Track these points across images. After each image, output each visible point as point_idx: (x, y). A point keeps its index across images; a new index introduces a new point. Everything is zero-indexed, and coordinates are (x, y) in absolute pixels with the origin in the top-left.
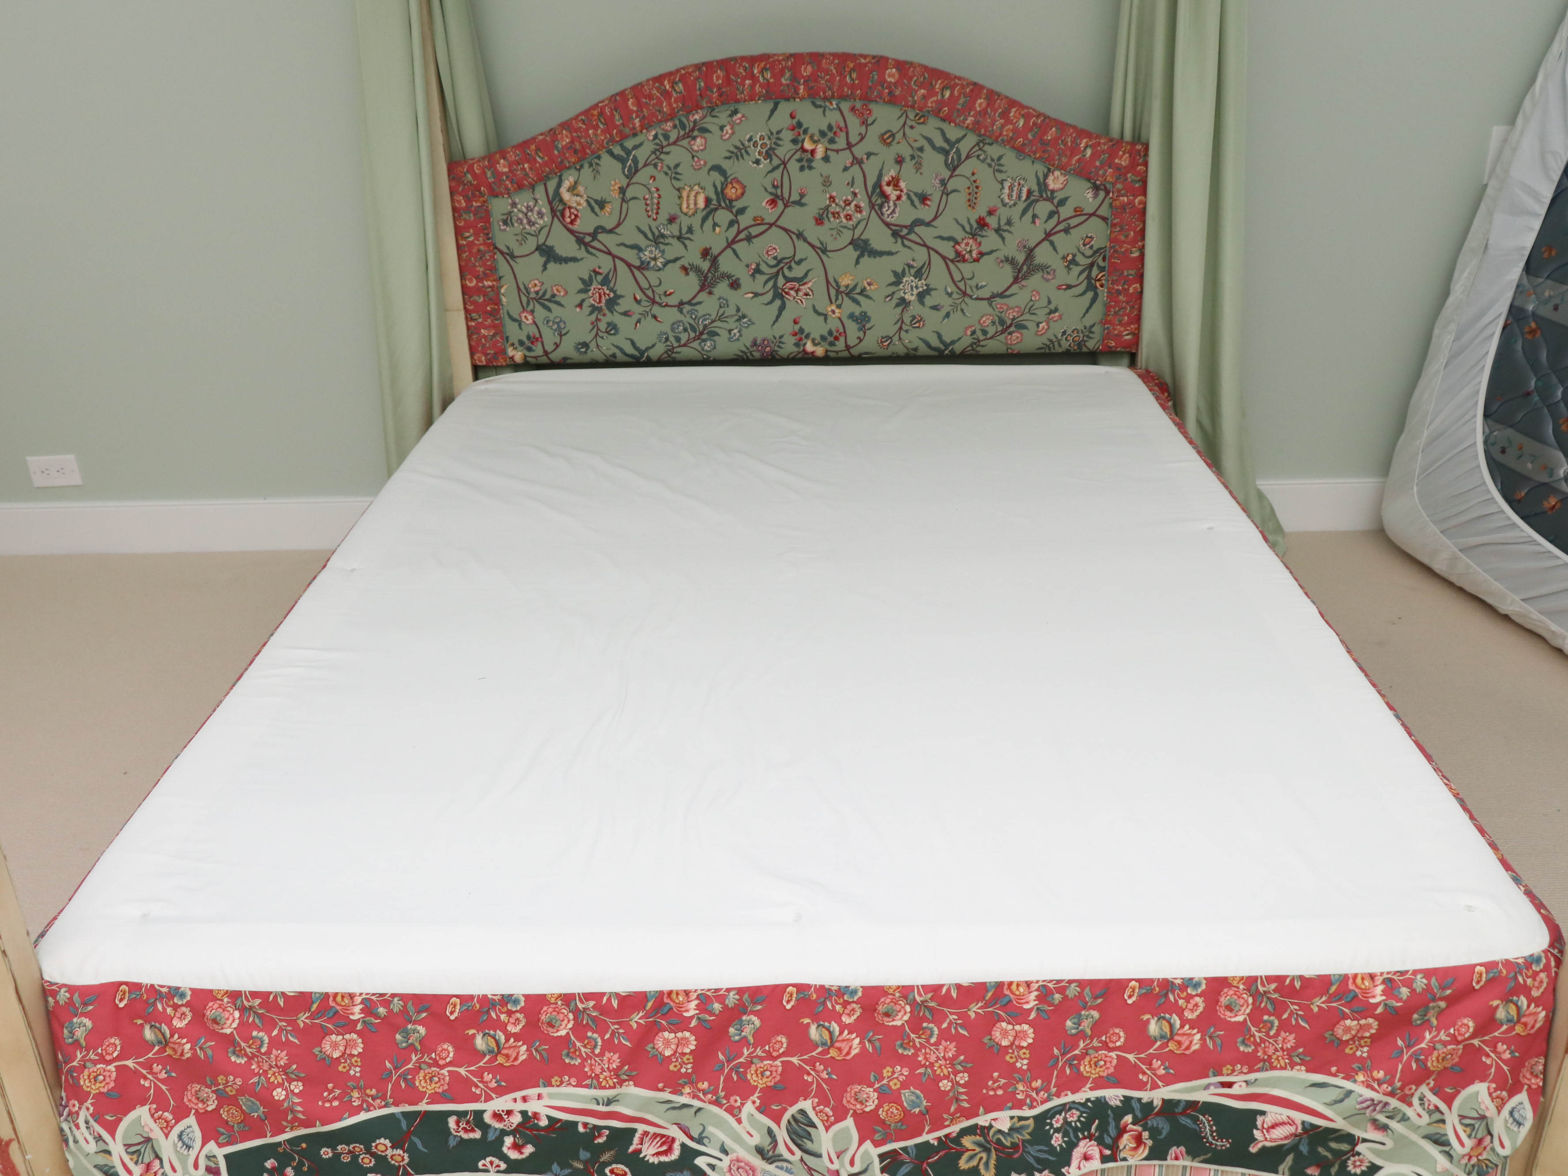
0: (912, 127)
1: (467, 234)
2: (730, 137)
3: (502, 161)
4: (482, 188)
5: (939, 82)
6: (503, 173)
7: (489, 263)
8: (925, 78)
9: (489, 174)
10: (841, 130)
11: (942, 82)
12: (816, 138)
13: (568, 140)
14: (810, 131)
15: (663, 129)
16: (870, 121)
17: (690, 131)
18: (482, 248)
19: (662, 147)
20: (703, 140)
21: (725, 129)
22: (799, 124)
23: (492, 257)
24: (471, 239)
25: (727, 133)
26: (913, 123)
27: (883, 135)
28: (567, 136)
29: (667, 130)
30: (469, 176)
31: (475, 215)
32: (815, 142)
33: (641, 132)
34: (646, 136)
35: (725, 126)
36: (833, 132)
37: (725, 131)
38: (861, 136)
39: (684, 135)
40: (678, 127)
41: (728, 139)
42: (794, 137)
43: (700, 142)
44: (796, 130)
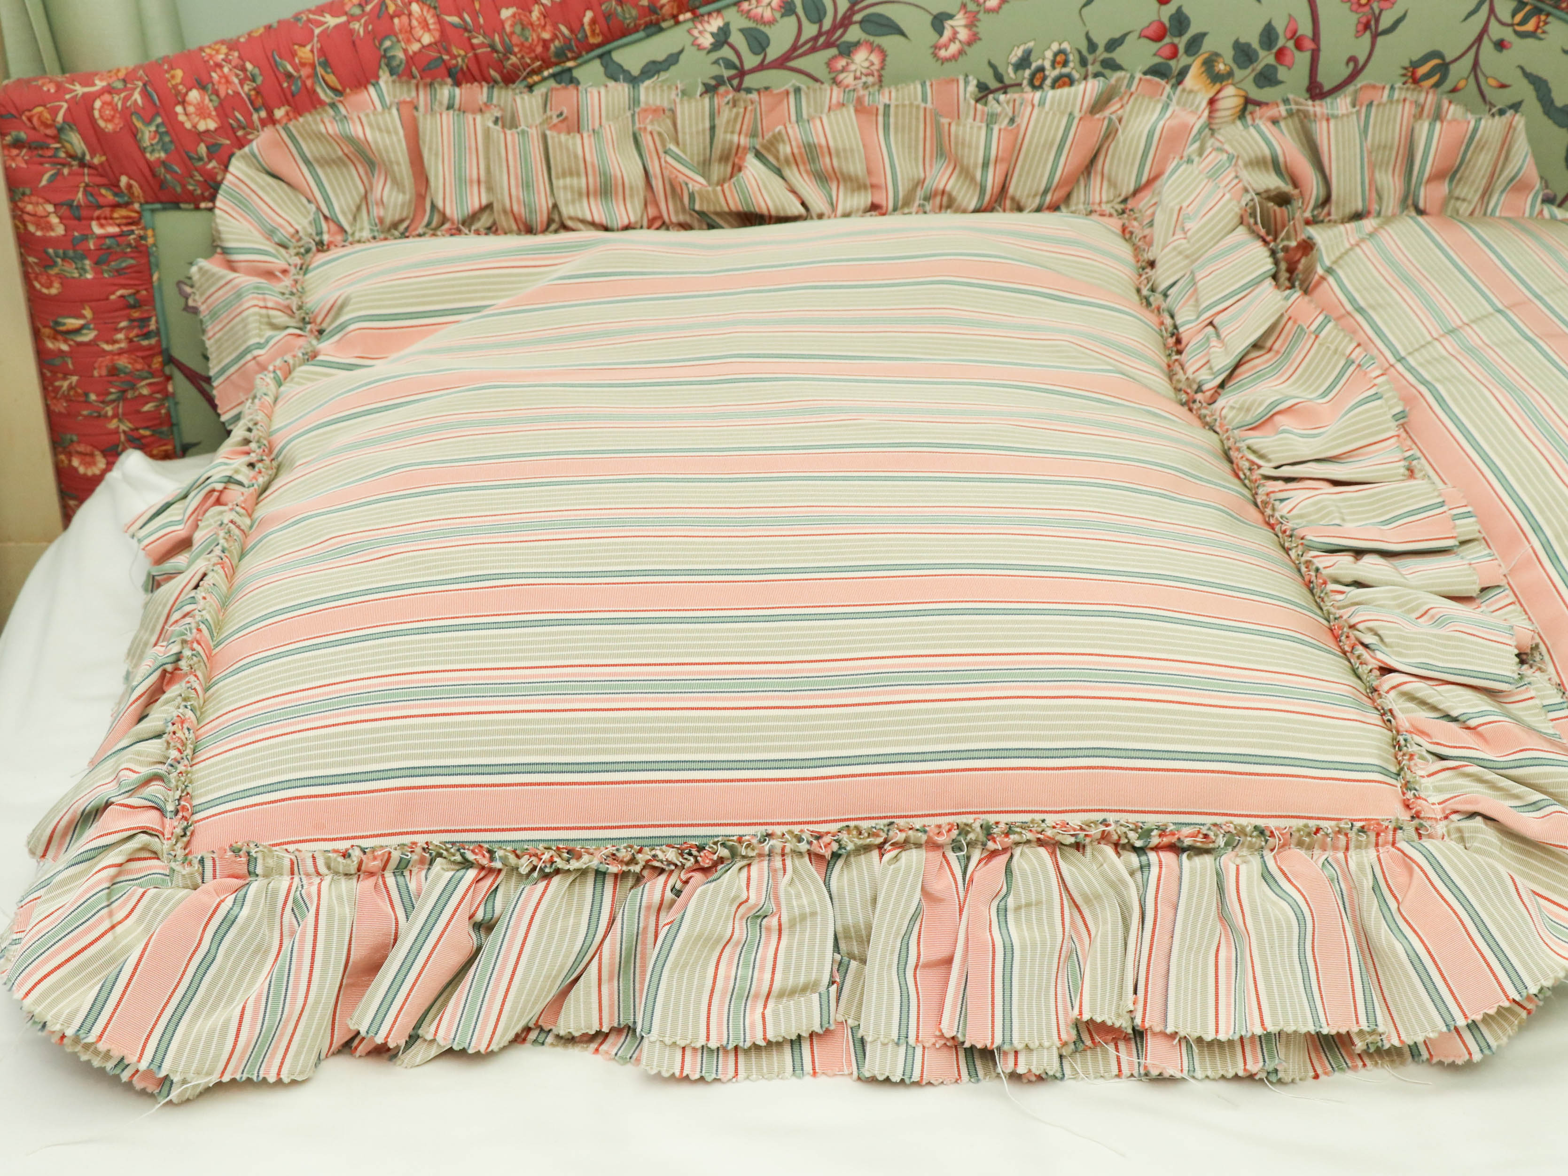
0: (1501, 45)
1: (73, 323)
2: (961, 52)
3: (194, 95)
4: (124, 180)
6: (200, 136)
7: (148, 407)
9: (147, 134)
10: (1299, 46)
12: (1221, 67)
13: (427, 39)
14: (1208, 46)
15: (748, 14)
16: (1386, 21)
17: (834, 28)
18: (123, 362)
19: (742, 73)
20: (875, 58)
21: (948, 24)
22: (1180, 22)
23: (161, 391)
24: (88, 336)
25: (953, 39)
26: (1507, 34)
27: (1415, 65)
28: (425, 26)
29: (761, 20)
30: (76, 142)
31: (97, 263)
32: (1217, 78)
33: (675, 17)
34: (689, 31)
35: (951, 17)
36: (1274, 50)
37: (947, 33)
38: (1351, 65)
39: (815, 39)
40: (800, 10)
41: (954, 58)
42: (1157, 60)
43: (866, 64)
44: (1167, 40)
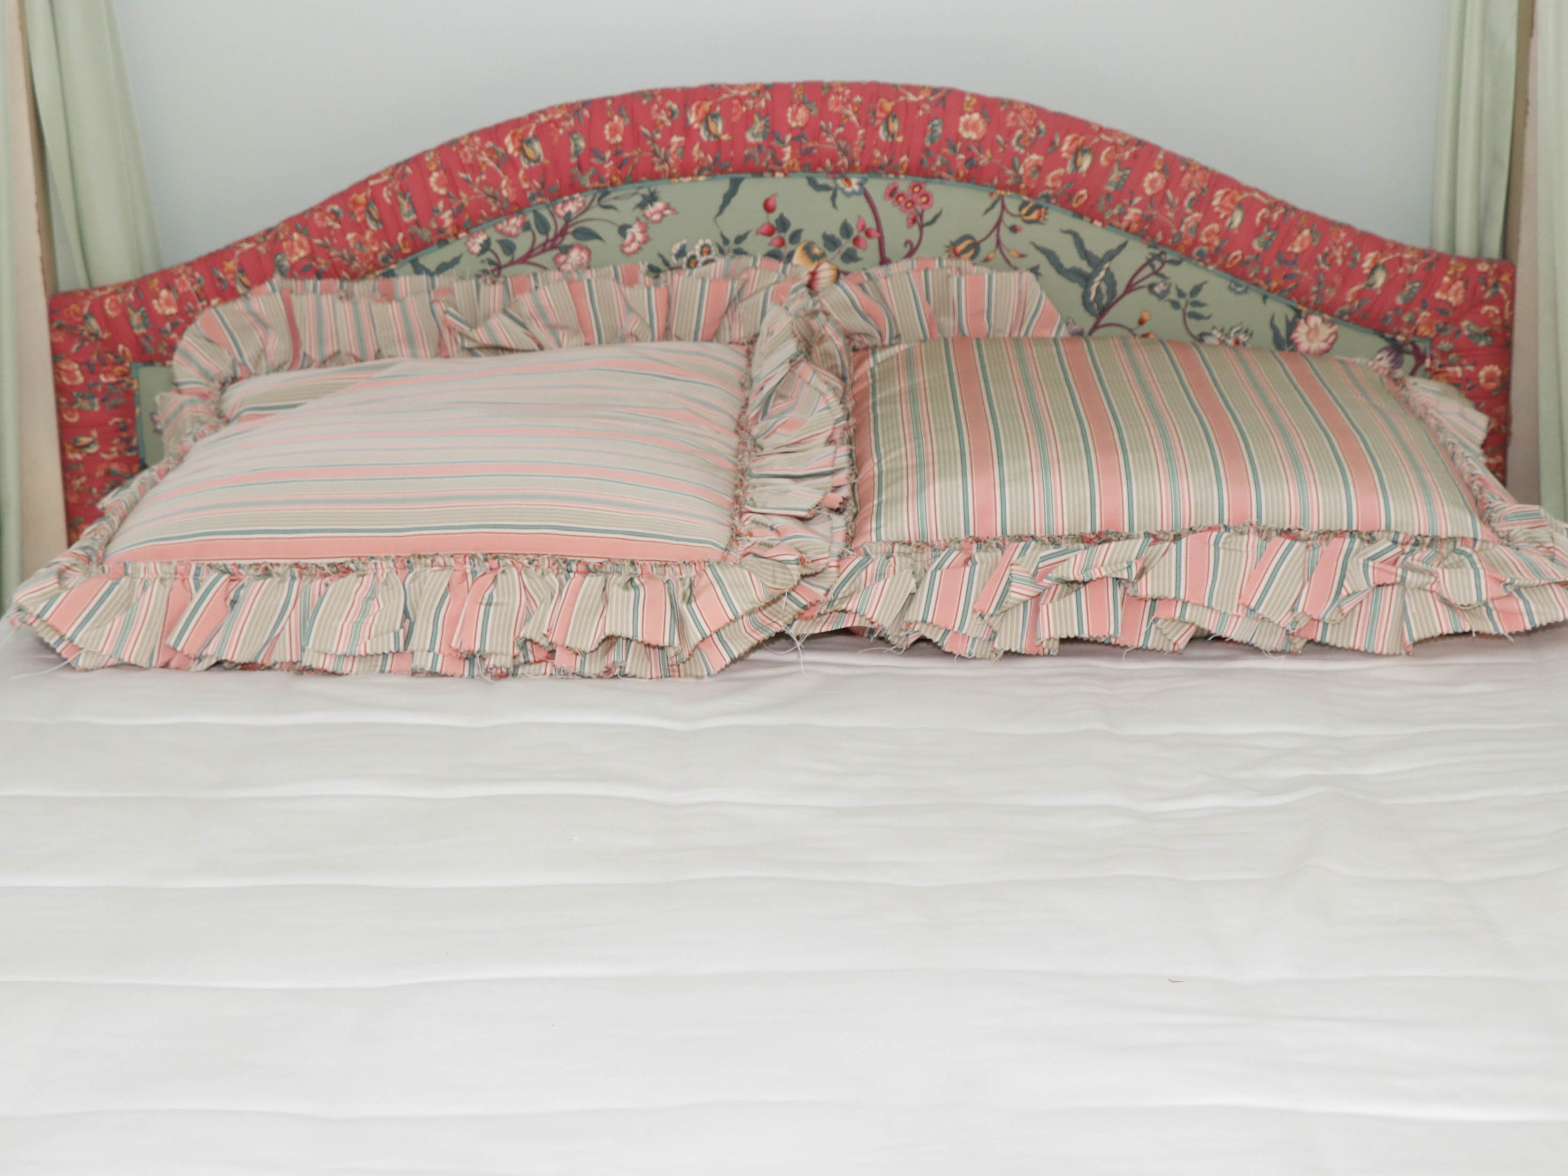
0: (1014, 229)
1: (86, 440)
2: (639, 248)
3: (164, 293)
4: (121, 347)
5: (1069, 138)
6: (166, 318)
8: (1039, 132)
9: (134, 317)
10: (868, 234)
11: (1075, 140)
12: (816, 251)
13: (302, 254)
14: (805, 237)
15: (501, 232)
16: (928, 217)
17: (556, 236)
19: (499, 267)
20: (584, 255)
21: (629, 231)
22: (783, 223)
24: (93, 449)
25: (633, 239)
26: (1018, 222)
27: (954, 245)
28: (301, 246)
29: (510, 235)
30: (93, 323)
31: (103, 400)
32: (814, 258)
33: (456, 236)
34: (466, 244)
35: (630, 227)
36: (852, 238)
37: (629, 237)
38: (908, 247)
39: (544, 244)
40: (533, 227)
41: (635, 252)
42: (771, 248)
43: (578, 258)
44: (776, 235)
